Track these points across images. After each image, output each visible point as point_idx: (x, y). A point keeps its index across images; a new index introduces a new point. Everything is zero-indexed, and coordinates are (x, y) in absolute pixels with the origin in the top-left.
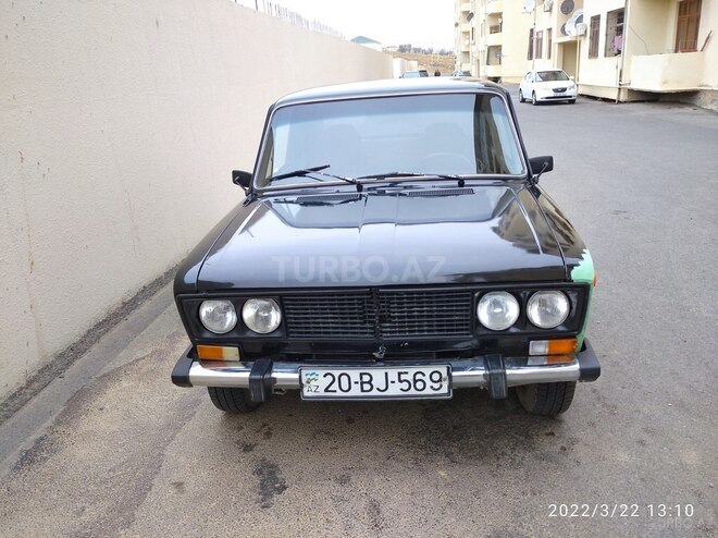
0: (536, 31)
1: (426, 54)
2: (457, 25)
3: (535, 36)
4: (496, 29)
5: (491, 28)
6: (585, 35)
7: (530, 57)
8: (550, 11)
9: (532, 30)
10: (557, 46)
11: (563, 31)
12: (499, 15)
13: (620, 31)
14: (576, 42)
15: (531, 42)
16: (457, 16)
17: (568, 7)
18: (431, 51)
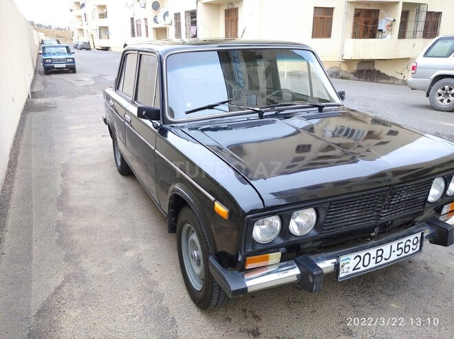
0: (135, 19)
1: (47, 28)
2: (71, 10)
3: (135, 22)
4: (103, 16)
5: (100, 15)
6: (171, 24)
7: (133, 35)
8: (144, 7)
9: (132, 19)
10: (152, 30)
11: (155, 20)
12: (104, 7)
13: (194, 23)
14: (166, 29)
15: (133, 26)
16: (71, 5)
17: (156, 6)
18: (51, 27)
